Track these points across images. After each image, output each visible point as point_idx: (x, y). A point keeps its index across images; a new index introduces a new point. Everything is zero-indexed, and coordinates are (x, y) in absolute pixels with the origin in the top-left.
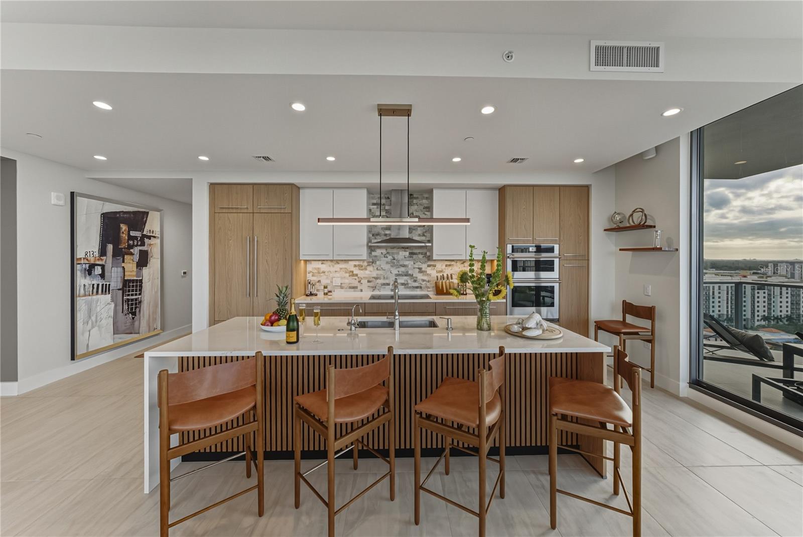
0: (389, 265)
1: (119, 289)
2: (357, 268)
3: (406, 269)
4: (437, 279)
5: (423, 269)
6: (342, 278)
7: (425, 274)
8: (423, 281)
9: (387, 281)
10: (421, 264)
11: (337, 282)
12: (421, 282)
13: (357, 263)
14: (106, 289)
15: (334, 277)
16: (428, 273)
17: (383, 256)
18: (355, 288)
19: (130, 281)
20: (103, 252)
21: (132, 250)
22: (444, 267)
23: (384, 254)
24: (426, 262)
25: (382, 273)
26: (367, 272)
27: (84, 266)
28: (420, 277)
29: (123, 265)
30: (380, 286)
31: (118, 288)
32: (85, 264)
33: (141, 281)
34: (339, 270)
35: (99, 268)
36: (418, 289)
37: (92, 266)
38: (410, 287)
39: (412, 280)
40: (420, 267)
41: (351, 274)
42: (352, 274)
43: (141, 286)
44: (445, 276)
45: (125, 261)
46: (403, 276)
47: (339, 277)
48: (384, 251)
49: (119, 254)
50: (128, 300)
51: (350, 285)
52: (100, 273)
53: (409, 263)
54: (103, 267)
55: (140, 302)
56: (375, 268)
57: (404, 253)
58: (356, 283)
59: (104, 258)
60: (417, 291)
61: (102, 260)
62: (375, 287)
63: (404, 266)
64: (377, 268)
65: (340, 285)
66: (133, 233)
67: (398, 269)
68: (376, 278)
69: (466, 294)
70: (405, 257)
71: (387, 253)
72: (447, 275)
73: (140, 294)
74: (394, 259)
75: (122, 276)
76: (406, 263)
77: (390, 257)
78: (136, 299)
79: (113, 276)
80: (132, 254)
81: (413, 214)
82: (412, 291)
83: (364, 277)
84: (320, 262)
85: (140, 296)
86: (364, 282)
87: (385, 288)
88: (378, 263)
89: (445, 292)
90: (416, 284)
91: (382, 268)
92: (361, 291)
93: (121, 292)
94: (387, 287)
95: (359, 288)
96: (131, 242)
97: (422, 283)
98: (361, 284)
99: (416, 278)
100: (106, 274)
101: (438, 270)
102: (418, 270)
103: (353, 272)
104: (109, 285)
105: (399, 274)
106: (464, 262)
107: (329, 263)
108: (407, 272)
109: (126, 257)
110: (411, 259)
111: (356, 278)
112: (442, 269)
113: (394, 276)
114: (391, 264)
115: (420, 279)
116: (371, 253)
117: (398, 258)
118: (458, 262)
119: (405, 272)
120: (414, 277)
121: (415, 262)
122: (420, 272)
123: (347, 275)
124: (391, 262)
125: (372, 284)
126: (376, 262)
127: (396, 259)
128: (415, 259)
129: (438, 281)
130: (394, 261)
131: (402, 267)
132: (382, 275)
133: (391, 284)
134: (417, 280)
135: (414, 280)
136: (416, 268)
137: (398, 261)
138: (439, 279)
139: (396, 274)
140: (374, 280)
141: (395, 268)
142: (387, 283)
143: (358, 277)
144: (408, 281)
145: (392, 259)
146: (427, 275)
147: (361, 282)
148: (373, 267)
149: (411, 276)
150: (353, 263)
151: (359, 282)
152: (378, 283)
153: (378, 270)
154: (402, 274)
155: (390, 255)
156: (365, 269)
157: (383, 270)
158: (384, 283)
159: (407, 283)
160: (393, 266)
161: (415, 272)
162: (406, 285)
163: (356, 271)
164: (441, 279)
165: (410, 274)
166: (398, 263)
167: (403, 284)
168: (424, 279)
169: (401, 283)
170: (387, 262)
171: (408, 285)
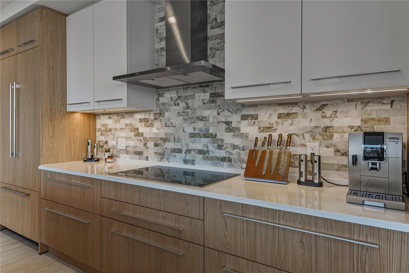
0: (182, 117)
2: (143, 123)
3: (205, 125)
4: (256, 144)
5: (234, 125)
6: (127, 138)
7: (236, 133)
8: (235, 147)
10: (230, 114)
11: (122, 144)
12: (230, 149)
15: (120, 137)
16: (241, 132)
17: (172, 103)
18: (140, 153)
22: (275, 118)
23: (174, 99)
24: (238, 109)
25: (172, 132)
26: (154, 130)
28: (229, 139)
30: (170, 152)
34: (124, 127)
36: (226, 164)
38: (212, 159)
39: (216, 145)
40: (227, 120)
42: (137, 132)
44: (275, 136)
46: (201, 137)
47: (123, 137)
48: (174, 95)
51: (135, 150)
53: (210, 113)
56: (163, 123)
57: (202, 94)
60: (223, 166)
62: (164, 155)
63: (203, 119)
64: (166, 124)
65: (125, 148)
67: (194, 125)
68: (165, 140)
69: (320, 185)
70: (204, 103)
71: (179, 97)
72: (280, 136)
74: (188, 108)
76: (206, 113)
77: (182, 105)
81: (216, 20)
82: (214, 165)
83: (150, 138)
84: (107, 116)
86: (151, 144)
87: (175, 156)
88: (167, 114)
89: (264, 172)
90: (221, 153)
91: (171, 123)
92: (147, 158)
94: (178, 155)
95: (145, 155)
97: (231, 151)
98: (147, 148)
101: (263, 125)
102: (224, 126)
103: (138, 130)
105: (196, 134)
106: (324, 106)
107: (115, 117)
108: (207, 130)
110: (213, 105)
111: (142, 138)
112: (270, 124)
113: (188, 136)
114: (184, 116)
115: (228, 144)
116: (158, 100)
117: (193, 106)
118: (306, 106)
119: (204, 130)
120: (218, 140)
121: (219, 111)
122: (228, 130)
123: (132, 134)
124: (184, 112)
125: (159, 150)
126: (164, 113)
127: (190, 108)
128: (219, 106)
129: (256, 149)
130: (188, 110)
131: (199, 120)
132: (172, 134)
133: (184, 151)
134: (223, 146)
135: (218, 146)
136: (221, 124)
137: (193, 111)
138: (259, 144)
139: (191, 133)
140: (162, 142)
141: (189, 122)
142: (178, 149)
143: (144, 138)
144: (209, 147)
145: (184, 108)
146: (240, 136)
147: (147, 146)
148: (161, 122)
149: (214, 138)
150: (138, 116)
151: (145, 145)
152: (166, 148)
153: (166, 126)
154: (199, 134)
155: (182, 102)
156: (152, 125)
157: (173, 126)
158: (174, 148)
159: (206, 151)
160: (187, 120)
161: (220, 130)
162: (205, 154)
163: (142, 129)
164: (263, 145)
165: (211, 133)
166: (193, 114)
167: (200, 152)
168: (236, 144)
169: (198, 150)
170: (179, 113)
171: (207, 155)
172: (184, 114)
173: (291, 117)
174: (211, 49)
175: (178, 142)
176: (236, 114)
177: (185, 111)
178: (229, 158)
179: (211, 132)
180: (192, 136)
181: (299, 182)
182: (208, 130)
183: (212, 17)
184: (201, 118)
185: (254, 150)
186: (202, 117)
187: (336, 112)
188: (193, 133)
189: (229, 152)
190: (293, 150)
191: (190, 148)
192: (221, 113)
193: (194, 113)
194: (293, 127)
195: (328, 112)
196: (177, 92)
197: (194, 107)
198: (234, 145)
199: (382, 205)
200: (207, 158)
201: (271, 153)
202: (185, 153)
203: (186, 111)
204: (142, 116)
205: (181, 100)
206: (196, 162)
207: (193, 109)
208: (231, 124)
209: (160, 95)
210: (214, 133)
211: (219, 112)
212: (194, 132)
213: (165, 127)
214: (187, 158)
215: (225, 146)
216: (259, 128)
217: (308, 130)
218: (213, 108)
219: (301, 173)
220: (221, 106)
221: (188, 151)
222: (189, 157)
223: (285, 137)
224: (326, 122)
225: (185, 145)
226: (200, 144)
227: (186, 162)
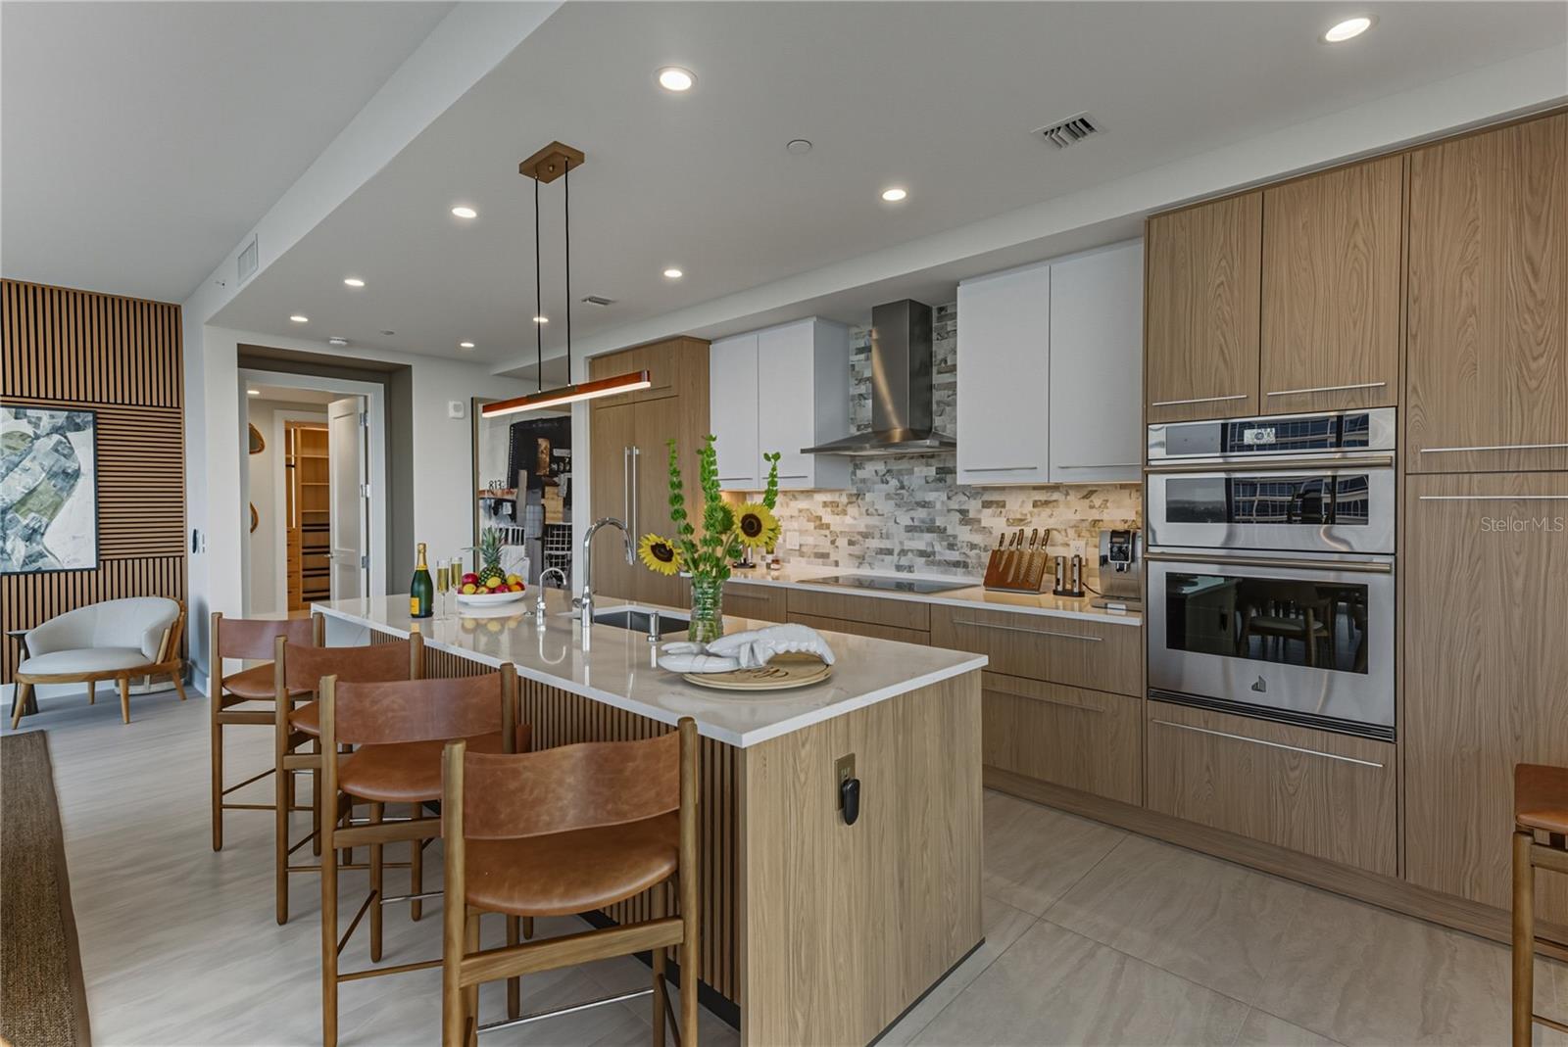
0: (893, 502)
1: (537, 539)
2: (829, 509)
3: (929, 514)
4: (1001, 545)
5: (971, 515)
6: (802, 532)
7: (975, 527)
8: (973, 546)
9: (886, 544)
10: (966, 499)
11: (795, 542)
12: (966, 550)
14: (518, 538)
15: (790, 531)
16: (983, 525)
17: (878, 479)
18: (825, 556)
19: (553, 527)
20: (513, 482)
21: (556, 479)
22: (1029, 507)
23: (881, 474)
24: (977, 494)
25: (877, 523)
26: (848, 520)
27: (488, 501)
28: (965, 534)
29: (543, 501)
30: (874, 554)
31: (536, 536)
32: (490, 499)
33: (570, 528)
34: (796, 513)
35: (509, 504)
36: (960, 570)
37: (499, 502)
38: (939, 563)
39: (945, 543)
40: (963, 507)
41: (818, 523)
42: (822, 526)
43: (570, 535)
44: (1028, 532)
45: (546, 496)
46: (922, 531)
47: (795, 530)
48: (881, 467)
49: (537, 485)
50: (551, 556)
51: (815, 551)
52: (510, 512)
53: (937, 497)
54: (514, 504)
55: (570, 561)
56: (864, 510)
57: (925, 469)
58: (825, 546)
59: (515, 490)
60: (955, 574)
61: (512, 493)
62: (864, 558)
63: (924, 505)
64: (867, 510)
65: (797, 548)
66: (557, 452)
67: (913, 514)
68: (865, 536)
70: (927, 482)
71: (888, 471)
72: (1035, 531)
73: (570, 549)
74: (902, 487)
75: (542, 519)
76: (931, 496)
77: (894, 483)
78: (563, 557)
79: (528, 517)
80: (556, 485)
81: (946, 362)
82: (942, 573)
83: (841, 532)
85: (569, 553)
86: (842, 542)
87: (883, 560)
88: (868, 496)
89: (1009, 580)
90: (954, 556)
91: (876, 510)
92: (836, 564)
93: (539, 543)
94: (888, 558)
95: (833, 557)
96: (555, 466)
97: (967, 553)
98: (837, 547)
99: (955, 537)
100: (518, 514)
101: (1012, 516)
102: (958, 516)
103: (820, 518)
104: (523, 531)
105: (916, 527)
106: (1092, 492)
108: (933, 521)
109: (547, 489)
110: (941, 485)
111: (827, 532)
112: (1022, 514)
113: (902, 530)
114: (896, 499)
115: (963, 542)
116: (854, 473)
117: (911, 485)
118: (1070, 492)
119: (928, 520)
120: (949, 536)
121: (950, 494)
122: (963, 522)
123: (811, 525)
124: (896, 494)
125: (856, 550)
126: (865, 494)
127: (906, 488)
128: (950, 487)
129: (1002, 549)
130: (902, 491)
131: (920, 507)
132: (878, 527)
133: (896, 552)
134: (956, 544)
135: (949, 544)
136: (952, 512)
137: (911, 492)
138: (1007, 542)
139: (907, 525)
140: (860, 539)
141: (905, 509)
142: (888, 549)
143: (831, 532)
144: (935, 547)
145: (897, 488)
146: (981, 531)
147: (836, 544)
148: (859, 507)
149: (942, 532)
150: (820, 498)
151: (833, 542)
152: (868, 548)
153: (868, 514)
154: (920, 527)
155: (893, 478)
156: (844, 512)
157: (879, 515)
158: (880, 547)
159: (930, 552)
160: (901, 506)
161: (951, 521)
162: (930, 556)
163: (828, 518)
164: (1011, 544)
165: (939, 527)
166: (911, 497)
167: (922, 554)
168: (975, 542)
169: (918, 550)
170: (888, 494)
171: (932, 557)
173: (1051, 505)
174: (938, 403)
175: (888, 538)
176: (974, 500)
177: (898, 492)
178: (964, 562)
179: (938, 524)
180: (910, 529)
181: (1055, 592)
183: (940, 357)
185: (999, 550)
186: (925, 502)
187: (1107, 501)
188: (911, 526)
189: (964, 553)
190: (1051, 551)
191: (905, 548)
192: (952, 498)
194: (1052, 520)
195: (1097, 500)
196: (885, 463)
197: (912, 487)
198: (972, 544)
199: (1124, 607)
200: (932, 562)
201: (1021, 554)
202: (899, 554)
203: (900, 492)
204: (827, 497)
205: (891, 475)
206: (915, 568)
207: (911, 489)
208: (967, 514)
209: (857, 467)
210: (942, 526)
211: (949, 496)
212: (912, 524)
213: (866, 515)
214: (901, 563)
215: (959, 546)
216: (1008, 519)
217: (1072, 524)
218: (941, 490)
219: (1058, 580)
221: (903, 552)
222: (904, 561)
223: (1041, 533)
224: (1095, 515)
225: (899, 543)
226: (921, 542)
227: (899, 568)
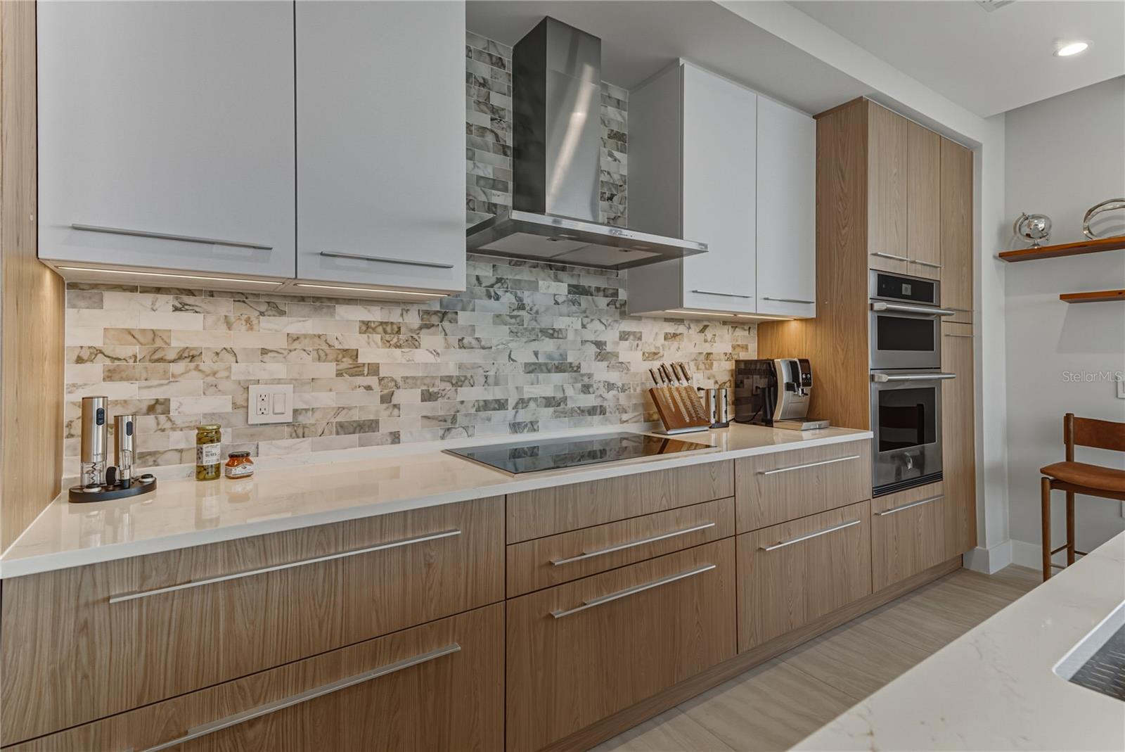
0: (506, 329)
2: (377, 337)
3: (559, 347)
5: (608, 348)
6: (299, 383)
7: (613, 362)
8: (610, 386)
9: (495, 393)
10: (601, 327)
11: (283, 403)
12: (602, 391)
13: (375, 315)
15: (257, 382)
16: (620, 361)
18: (365, 428)
23: (486, 283)
24: (616, 322)
25: (479, 361)
26: (421, 356)
34: (281, 343)
36: (597, 418)
38: (572, 413)
39: (579, 385)
40: (600, 338)
41: (347, 363)
42: (349, 363)
46: (549, 371)
47: (280, 382)
48: (484, 271)
51: (339, 419)
53: (567, 323)
56: (453, 340)
57: (554, 284)
58: (366, 405)
60: (591, 424)
62: (454, 419)
63: (553, 334)
64: (461, 340)
65: (289, 418)
67: (534, 346)
68: (457, 382)
70: (557, 303)
71: (499, 280)
74: (521, 307)
76: (560, 323)
77: (508, 299)
82: (575, 425)
83: (405, 379)
86: (408, 397)
87: (489, 420)
88: (462, 317)
90: (589, 401)
91: (478, 339)
92: (395, 438)
95: (386, 427)
97: (604, 395)
98: (395, 407)
99: (590, 376)
101: (648, 349)
102: (593, 349)
103: (355, 355)
105: (540, 365)
106: (706, 327)
108: (563, 356)
110: (575, 308)
111: (372, 381)
112: (656, 347)
113: (521, 370)
114: (510, 324)
115: (600, 382)
117: (535, 305)
118: (692, 325)
119: (556, 356)
120: (583, 375)
121: (586, 321)
122: (599, 357)
123: (329, 369)
124: (512, 317)
125: (439, 408)
126: (456, 313)
127: (528, 308)
128: (585, 312)
130: (522, 313)
131: (546, 337)
132: (480, 367)
133: (511, 403)
134: (592, 386)
135: (584, 386)
136: (588, 344)
137: (534, 315)
139: (528, 363)
140: (448, 388)
141: (524, 340)
142: (498, 401)
143: (381, 380)
144: (566, 391)
145: (513, 307)
146: (618, 367)
147: (394, 401)
148: (446, 335)
149: (576, 371)
150: (354, 314)
151: (386, 399)
152: (462, 402)
153: (462, 347)
154: (546, 364)
155: (506, 291)
156: (414, 343)
157: (483, 348)
158: (485, 399)
159: (560, 399)
160: (519, 334)
161: (586, 357)
162: (559, 405)
163: (372, 351)
165: (571, 363)
166: (534, 323)
167: (549, 402)
168: (612, 382)
169: (544, 398)
170: (498, 316)
171: (562, 405)
172: (513, 320)
173: (677, 338)
175: (497, 384)
176: (612, 329)
177: (515, 313)
178: (601, 406)
179: (569, 360)
180: (532, 368)
182: (565, 357)
184: (551, 332)
186: (554, 329)
187: (715, 335)
188: (534, 364)
189: (601, 396)
191: (526, 396)
192: (588, 326)
193: (536, 321)
194: (680, 353)
195: (709, 334)
196: (494, 266)
197: (535, 309)
198: (609, 384)
200: (562, 413)
202: (516, 407)
203: (518, 314)
205: (503, 288)
206: (540, 424)
207: (534, 311)
208: (604, 347)
210: (576, 363)
211: (584, 323)
212: (537, 361)
213: (460, 348)
214: (519, 420)
215: (595, 386)
216: (644, 353)
217: (693, 357)
218: (574, 315)
220: (588, 312)
221: (522, 403)
222: (523, 416)
224: (707, 348)
225: (515, 390)
226: (548, 385)
227: (516, 427)
